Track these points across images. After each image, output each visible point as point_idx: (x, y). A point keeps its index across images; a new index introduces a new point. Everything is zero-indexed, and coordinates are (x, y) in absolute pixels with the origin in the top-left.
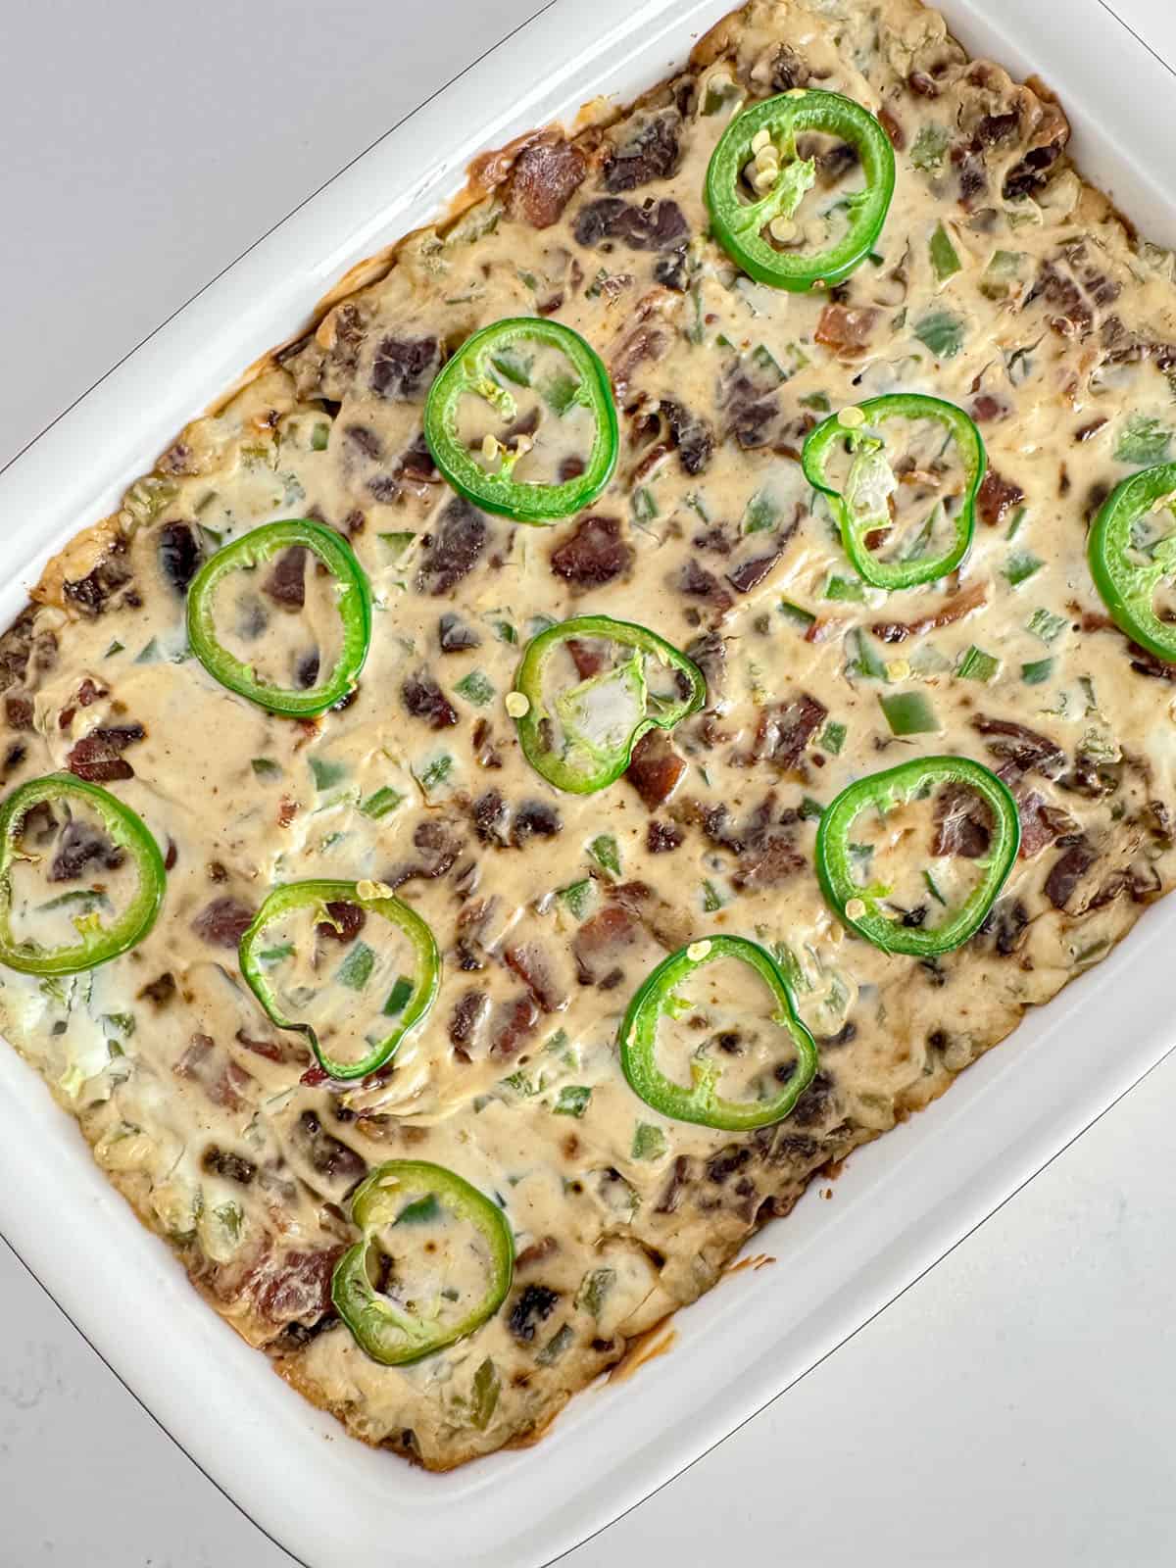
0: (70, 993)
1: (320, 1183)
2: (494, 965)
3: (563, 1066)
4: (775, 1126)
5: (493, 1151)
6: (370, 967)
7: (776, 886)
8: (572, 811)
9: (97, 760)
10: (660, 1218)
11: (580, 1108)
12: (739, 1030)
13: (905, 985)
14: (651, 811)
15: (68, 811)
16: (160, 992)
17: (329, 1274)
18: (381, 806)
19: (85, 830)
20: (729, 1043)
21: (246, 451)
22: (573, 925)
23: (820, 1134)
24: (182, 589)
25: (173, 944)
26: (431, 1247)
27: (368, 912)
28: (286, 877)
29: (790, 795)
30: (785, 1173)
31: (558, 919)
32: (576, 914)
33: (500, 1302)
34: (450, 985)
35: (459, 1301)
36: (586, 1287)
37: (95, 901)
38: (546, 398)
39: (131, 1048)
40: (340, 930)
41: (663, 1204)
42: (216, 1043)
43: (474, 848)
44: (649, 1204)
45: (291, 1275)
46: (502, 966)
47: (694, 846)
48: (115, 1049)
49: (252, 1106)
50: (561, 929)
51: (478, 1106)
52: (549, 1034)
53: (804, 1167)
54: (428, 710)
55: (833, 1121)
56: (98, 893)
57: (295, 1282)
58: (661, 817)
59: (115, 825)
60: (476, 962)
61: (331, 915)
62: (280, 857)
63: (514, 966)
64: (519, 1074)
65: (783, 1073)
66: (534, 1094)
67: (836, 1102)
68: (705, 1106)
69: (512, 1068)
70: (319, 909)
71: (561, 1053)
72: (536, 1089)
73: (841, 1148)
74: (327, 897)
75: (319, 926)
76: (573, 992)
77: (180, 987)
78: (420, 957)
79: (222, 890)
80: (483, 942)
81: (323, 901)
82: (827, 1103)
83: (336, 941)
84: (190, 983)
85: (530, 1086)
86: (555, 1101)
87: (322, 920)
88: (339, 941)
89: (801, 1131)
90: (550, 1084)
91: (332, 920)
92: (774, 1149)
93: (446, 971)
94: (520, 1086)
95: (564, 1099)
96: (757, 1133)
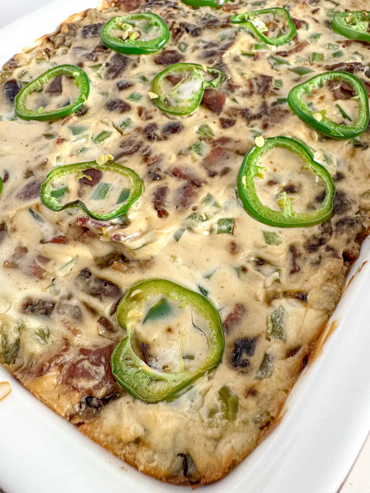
1: (94, 302)
2: (168, 177)
3: (215, 209)
4: (329, 221)
5: (192, 264)
6: (108, 190)
7: (281, 122)
8: (186, 121)
10: (295, 276)
11: (230, 229)
12: (292, 183)
13: (352, 155)
14: (218, 115)
17: (108, 360)
18: (102, 138)
20: (290, 189)
21: (37, 59)
22: (200, 158)
23: (351, 214)
24: (12, 100)
25: (6, 207)
26: (169, 330)
27: (103, 171)
28: (62, 164)
29: (271, 100)
30: (345, 236)
31: (192, 157)
32: (199, 154)
33: (221, 354)
34: (151, 187)
35: (195, 358)
36: (270, 325)
38: (141, 28)
40: (91, 179)
41: (292, 268)
42: (29, 249)
43: (147, 143)
44: (285, 271)
45: (83, 360)
46: (171, 176)
47: (241, 123)
49: (51, 274)
50: (195, 160)
51: (177, 238)
52: (203, 196)
53: (352, 231)
54: (117, 106)
55: (355, 208)
57: (86, 364)
58: (223, 115)
60: (159, 176)
61: (85, 174)
62: (59, 156)
63: (178, 175)
64: (194, 213)
65: (320, 198)
66: (205, 221)
67: (351, 200)
68: (291, 216)
69: (190, 212)
70: (79, 173)
71: (212, 203)
72: (205, 218)
73: (364, 220)
74: (82, 168)
75: (80, 180)
76: (209, 180)
77: (9, 226)
78: (132, 179)
79: (31, 179)
80: (161, 168)
81: (81, 170)
82: (347, 200)
83: (89, 184)
84: (15, 223)
85: (201, 217)
86: (216, 227)
87: (81, 177)
88: (91, 184)
89: (342, 217)
90: (211, 217)
91: (85, 176)
92: (334, 228)
93: (146, 184)
94: (196, 217)
95: (220, 225)
96: (322, 226)
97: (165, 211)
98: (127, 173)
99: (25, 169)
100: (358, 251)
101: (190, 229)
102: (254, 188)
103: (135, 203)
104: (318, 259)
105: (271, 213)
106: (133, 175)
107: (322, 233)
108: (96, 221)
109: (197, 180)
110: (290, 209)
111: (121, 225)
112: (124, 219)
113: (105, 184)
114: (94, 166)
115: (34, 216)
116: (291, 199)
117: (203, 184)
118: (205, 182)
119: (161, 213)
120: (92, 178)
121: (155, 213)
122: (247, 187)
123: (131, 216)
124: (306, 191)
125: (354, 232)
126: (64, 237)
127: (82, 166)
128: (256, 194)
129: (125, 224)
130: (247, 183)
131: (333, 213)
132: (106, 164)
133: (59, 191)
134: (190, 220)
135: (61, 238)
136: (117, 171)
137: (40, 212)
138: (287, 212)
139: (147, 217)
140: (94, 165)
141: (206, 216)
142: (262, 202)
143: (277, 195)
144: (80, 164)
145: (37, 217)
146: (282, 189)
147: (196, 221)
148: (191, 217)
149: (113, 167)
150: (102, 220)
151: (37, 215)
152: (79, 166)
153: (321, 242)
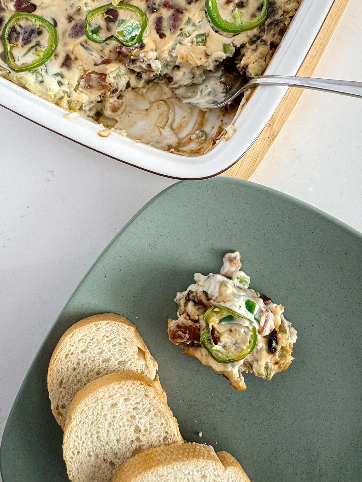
0: (41, 72)
2: (161, 8)
3: (193, 28)
4: (264, 24)
9: (23, 6)
11: (203, 40)
15: (20, 26)
16: (67, 62)
19: (27, 28)
20: (241, 5)
23: (277, 17)
25: (65, 45)
27: (118, 10)
28: (90, 8)
30: (272, 32)
34: (152, 18)
37: (38, 47)
39: (65, 82)
46: (163, 8)
48: (60, 83)
52: (185, 20)
53: (277, 29)
55: (280, 12)
56: (38, 44)
59: (36, 21)
60: (156, 9)
61: (107, 14)
62: (86, 3)
63: (167, 6)
64: (181, 33)
65: (260, 9)
66: (188, 37)
67: (279, 7)
68: (241, 25)
69: (179, 32)
70: (103, 14)
71: (191, 24)
72: (188, 35)
73: (286, 20)
74: (104, 10)
75: (105, 19)
76: (188, 7)
77: (72, 57)
78: (138, 14)
79: (73, 23)
80: (155, 2)
81: (104, 11)
82: (276, 8)
83: (112, 21)
84: (75, 53)
85: (186, 34)
86: (195, 40)
87: (106, 17)
88: (113, 21)
89: (272, 20)
90: (192, 34)
91: (108, 16)
92: (266, 28)
93: (148, 16)
94: (183, 35)
95: (197, 39)
96: (260, 28)
97: (164, 33)
98: (134, 10)
99: (66, 15)
100: (279, 41)
101: (180, 43)
102: (217, 8)
103: (145, 32)
104: (255, 48)
105: (228, 24)
106: (139, 11)
107: (260, 33)
108: (127, 47)
109: (180, 8)
110: (240, 20)
111: (140, 47)
112: (141, 43)
113: (122, 20)
114: (111, 8)
115: (85, 48)
116: (241, 12)
117: (184, 11)
118: (186, 10)
119: (162, 35)
120: (113, 17)
121: (157, 36)
122: (213, 8)
123: (145, 41)
124: (251, 5)
125: (278, 29)
126: (108, 59)
127: (104, 8)
128: (218, 12)
129: (142, 47)
130: (212, 5)
131: (267, 18)
132: (119, 5)
133: (95, 29)
134: (179, 38)
135: (107, 60)
136: (128, 9)
137: (88, 45)
138: (238, 22)
139: (154, 39)
140: (111, 6)
141: (189, 33)
142: (222, 17)
143: (232, 11)
144: (102, 7)
145: (86, 48)
146: (235, 5)
147: (183, 37)
148: (180, 35)
149: (124, 6)
150: (130, 46)
151: (86, 47)
152: (102, 9)
153: (259, 38)
